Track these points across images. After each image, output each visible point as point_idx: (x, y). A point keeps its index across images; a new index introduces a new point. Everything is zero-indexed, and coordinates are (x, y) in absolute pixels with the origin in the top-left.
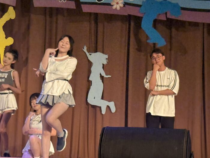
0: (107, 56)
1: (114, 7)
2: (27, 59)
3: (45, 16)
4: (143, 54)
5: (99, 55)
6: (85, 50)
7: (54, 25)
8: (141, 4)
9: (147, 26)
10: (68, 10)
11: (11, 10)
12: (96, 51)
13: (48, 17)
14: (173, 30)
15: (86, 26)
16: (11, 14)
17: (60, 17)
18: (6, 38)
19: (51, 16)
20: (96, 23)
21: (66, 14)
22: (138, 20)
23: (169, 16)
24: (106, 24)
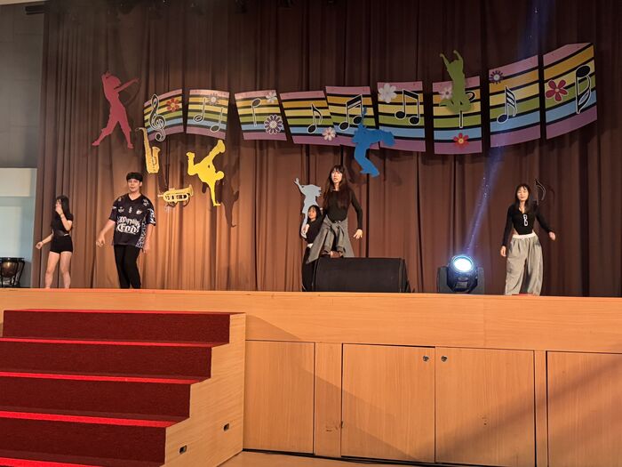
0: (320, 189)
1: (326, 138)
2: (238, 192)
3: (255, 147)
4: (356, 185)
5: (311, 186)
6: (297, 182)
7: (265, 157)
8: (352, 133)
9: (360, 156)
10: (280, 142)
11: (220, 142)
12: (308, 184)
13: (258, 151)
14: (387, 160)
15: (297, 159)
16: (220, 148)
17: (271, 149)
18: (216, 172)
19: (261, 149)
20: (308, 155)
21: (276, 146)
22: (351, 150)
23: (382, 146)
24: (318, 156)
